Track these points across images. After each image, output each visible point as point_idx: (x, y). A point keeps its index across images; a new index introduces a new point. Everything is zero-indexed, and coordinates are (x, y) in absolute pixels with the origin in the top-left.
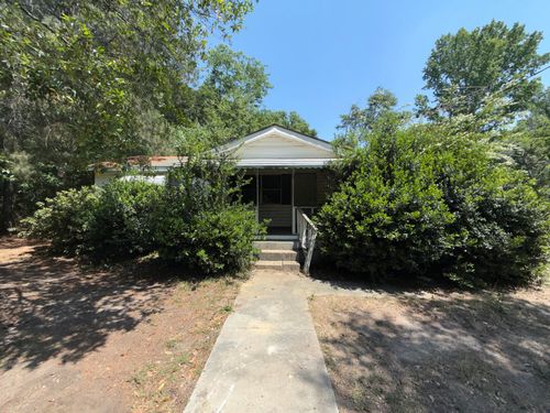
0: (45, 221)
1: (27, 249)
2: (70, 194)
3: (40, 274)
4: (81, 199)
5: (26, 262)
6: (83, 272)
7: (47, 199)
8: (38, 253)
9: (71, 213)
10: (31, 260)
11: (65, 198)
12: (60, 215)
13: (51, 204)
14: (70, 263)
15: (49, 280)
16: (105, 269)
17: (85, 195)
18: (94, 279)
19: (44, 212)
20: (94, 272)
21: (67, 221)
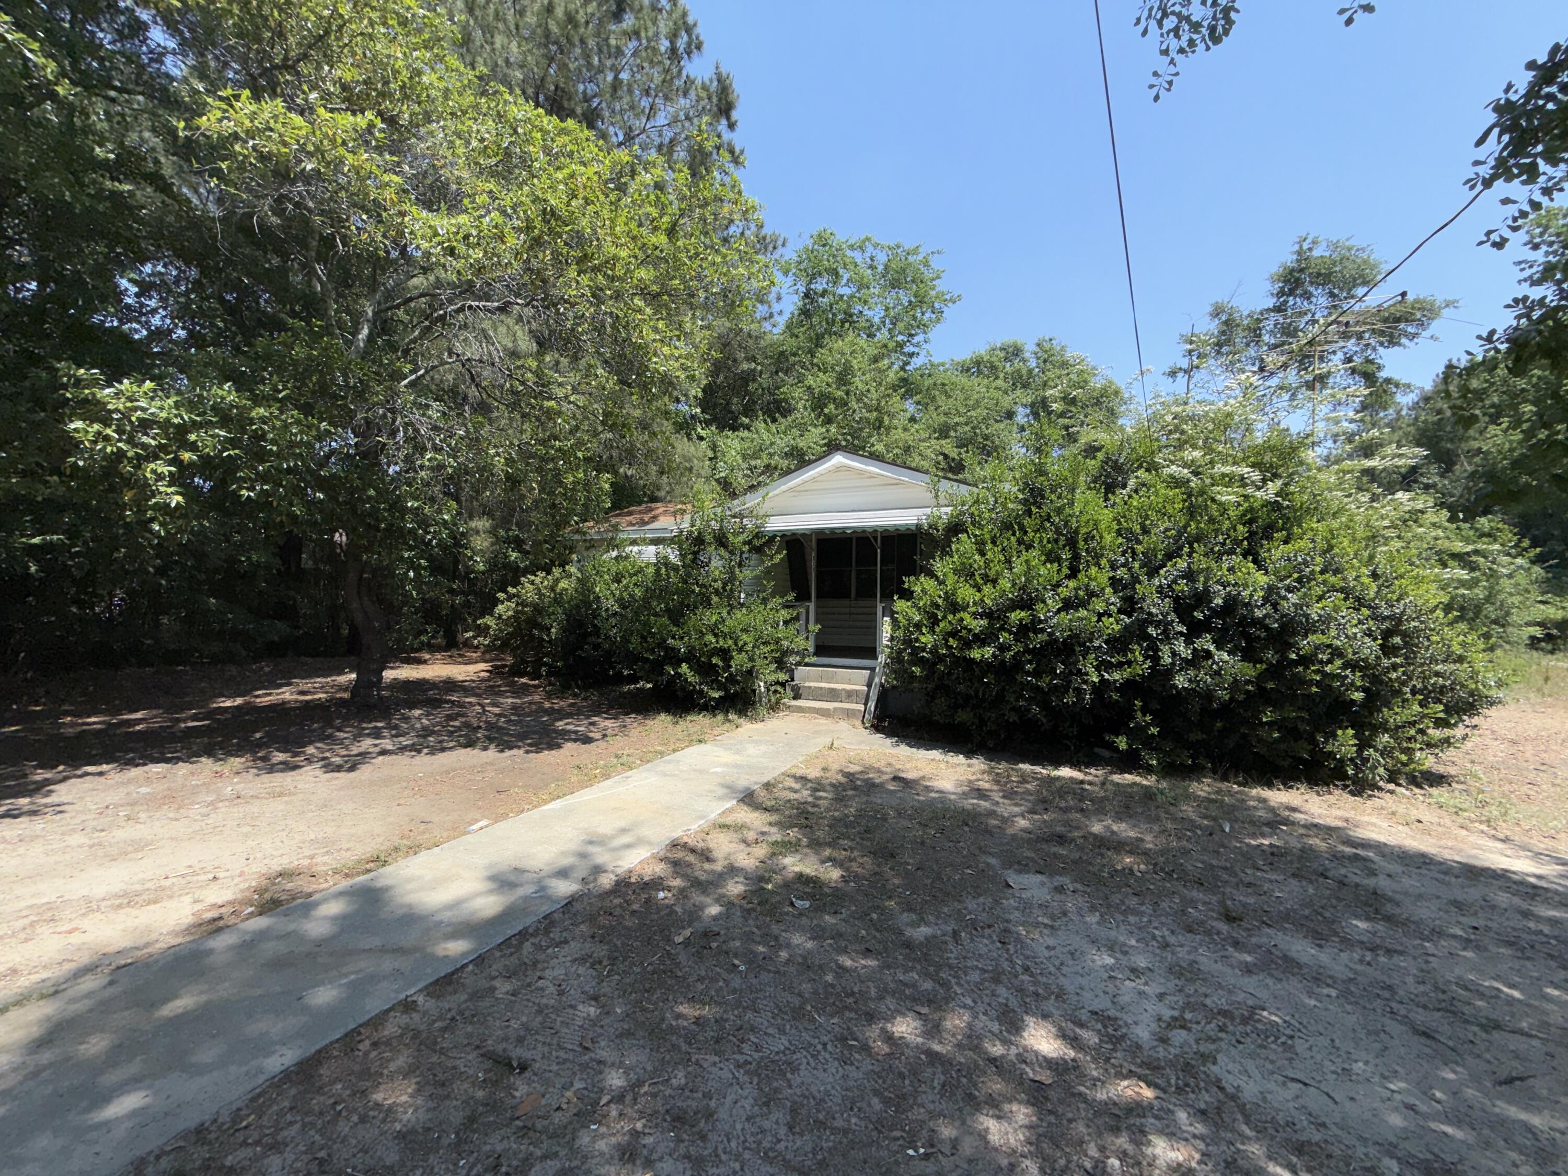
0: (507, 622)
1: (483, 666)
2: (538, 580)
3: (500, 694)
4: (552, 589)
5: (483, 680)
6: (549, 695)
7: (510, 589)
8: (496, 672)
9: (538, 609)
10: (489, 679)
11: (531, 587)
12: (522, 612)
13: (514, 595)
14: (534, 686)
15: (510, 701)
16: (575, 696)
17: (557, 581)
18: (559, 704)
19: (505, 609)
20: (562, 699)
21: (533, 623)
